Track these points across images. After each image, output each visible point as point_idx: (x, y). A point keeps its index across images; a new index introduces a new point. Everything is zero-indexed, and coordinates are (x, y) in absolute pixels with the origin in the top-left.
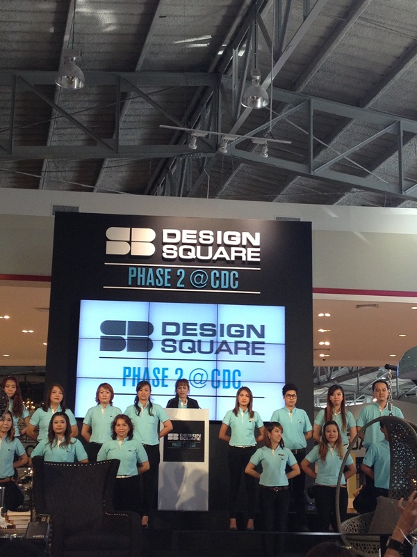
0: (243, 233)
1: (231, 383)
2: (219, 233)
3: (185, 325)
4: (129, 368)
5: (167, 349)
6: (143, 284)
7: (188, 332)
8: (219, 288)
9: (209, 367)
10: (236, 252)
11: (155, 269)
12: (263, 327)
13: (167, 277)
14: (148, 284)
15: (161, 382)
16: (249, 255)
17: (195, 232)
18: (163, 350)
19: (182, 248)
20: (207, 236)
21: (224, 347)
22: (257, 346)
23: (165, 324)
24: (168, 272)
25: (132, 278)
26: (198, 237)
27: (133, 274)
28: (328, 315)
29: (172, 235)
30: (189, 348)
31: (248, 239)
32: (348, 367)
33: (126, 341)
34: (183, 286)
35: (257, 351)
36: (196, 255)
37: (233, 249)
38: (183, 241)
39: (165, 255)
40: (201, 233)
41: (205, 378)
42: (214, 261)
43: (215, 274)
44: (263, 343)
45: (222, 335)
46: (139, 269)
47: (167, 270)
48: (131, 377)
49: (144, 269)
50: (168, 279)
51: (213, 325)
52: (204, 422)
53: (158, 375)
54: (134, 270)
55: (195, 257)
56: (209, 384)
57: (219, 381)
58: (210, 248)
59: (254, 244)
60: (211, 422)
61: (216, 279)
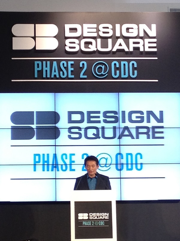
0: (140, 25)
1: (134, 166)
2: (118, 26)
3: (89, 113)
4: (39, 155)
5: (73, 136)
6: (48, 76)
7: (92, 119)
8: (120, 78)
9: (113, 151)
10: (134, 43)
11: (59, 62)
12: (161, 113)
13: (70, 69)
14: (53, 76)
15: (68, 166)
17: (95, 26)
18: (70, 137)
19: (84, 41)
20: (106, 29)
21: (126, 133)
22: (157, 130)
23: (70, 113)
24: (72, 64)
25: (38, 71)
26: (98, 30)
27: (38, 67)
29: (74, 30)
30: (94, 134)
31: (144, 31)
33: (35, 130)
34: (86, 77)
35: (157, 135)
36: (96, 47)
37: (131, 41)
38: (84, 35)
39: (67, 49)
40: (101, 27)
41: (109, 162)
42: (114, 53)
43: (115, 64)
44: (162, 127)
45: (124, 121)
46: (44, 62)
47: (70, 63)
48: (41, 163)
49: (48, 62)
50: (72, 71)
51: (115, 112)
52: (111, 202)
53: (66, 160)
54: (39, 64)
55: (95, 49)
56: (113, 167)
57: (123, 164)
58: (110, 41)
59: (150, 35)
60: (117, 202)
61: (116, 69)
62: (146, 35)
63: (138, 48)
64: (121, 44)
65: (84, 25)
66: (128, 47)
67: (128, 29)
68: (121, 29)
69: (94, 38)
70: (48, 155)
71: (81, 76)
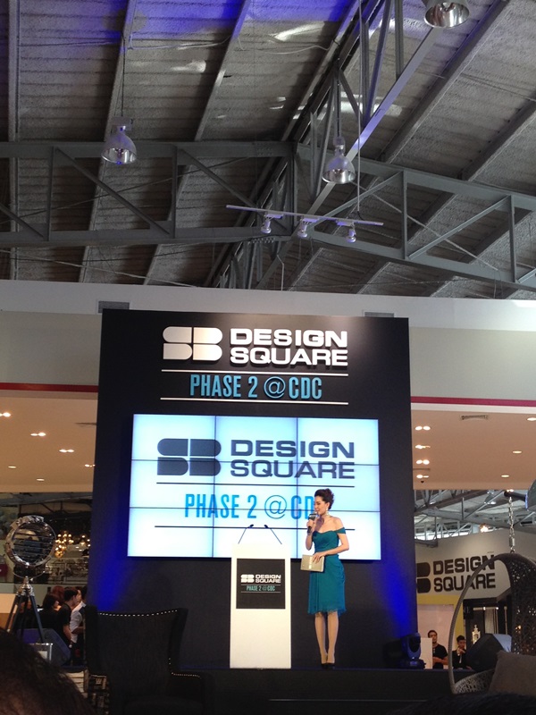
0: (327, 332)
2: (298, 333)
3: (259, 443)
4: (192, 496)
5: (237, 472)
6: (208, 394)
7: (262, 451)
8: (299, 398)
9: (288, 493)
10: (319, 354)
11: (221, 376)
12: (352, 445)
13: (236, 386)
14: (213, 395)
15: (230, 511)
16: (333, 358)
17: (270, 331)
18: (233, 473)
19: (254, 350)
20: (283, 336)
21: (306, 470)
22: (345, 467)
23: (235, 443)
24: (238, 380)
25: (195, 387)
26: (273, 338)
27: (195, 382)
28: (427, 428)
29: (242, 336)
30: (264, 471)
31: (332, 340)
32: (451, 491)
33: (189, 463)
34: (256, 396)
35: (345, 474)
36: (271, 359)
37: (315, 352)
38: (255, 343)
39: (233, 360)
40: (277, 333)
41: (283, 507)
42: (293, 366)
43: (294, 381)
44: (353, 464)
45: (303, 455)
46: (203, 376)
47: (236, 378)
48: (195, 506)
49: (209, 376)
50: (238, 388)
51: (292, 443)
52: (284, 560)
53: (227, 504)
54: (197, 378)
55: (269, 362)
56: (288, 514)
57: (300, 510)
58: (288, 351)
59: (340, 346)
60: (293, 560)
61: (295, 387)
62: (335, 346)
63: (324, 362)
64: (301, 356)
65: (256, 330)
66: (311, 358)
67: (311, 337)
68: (302, 337)
69: (268, 347)
70: (204, 496)
71: (250, 395)
